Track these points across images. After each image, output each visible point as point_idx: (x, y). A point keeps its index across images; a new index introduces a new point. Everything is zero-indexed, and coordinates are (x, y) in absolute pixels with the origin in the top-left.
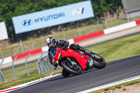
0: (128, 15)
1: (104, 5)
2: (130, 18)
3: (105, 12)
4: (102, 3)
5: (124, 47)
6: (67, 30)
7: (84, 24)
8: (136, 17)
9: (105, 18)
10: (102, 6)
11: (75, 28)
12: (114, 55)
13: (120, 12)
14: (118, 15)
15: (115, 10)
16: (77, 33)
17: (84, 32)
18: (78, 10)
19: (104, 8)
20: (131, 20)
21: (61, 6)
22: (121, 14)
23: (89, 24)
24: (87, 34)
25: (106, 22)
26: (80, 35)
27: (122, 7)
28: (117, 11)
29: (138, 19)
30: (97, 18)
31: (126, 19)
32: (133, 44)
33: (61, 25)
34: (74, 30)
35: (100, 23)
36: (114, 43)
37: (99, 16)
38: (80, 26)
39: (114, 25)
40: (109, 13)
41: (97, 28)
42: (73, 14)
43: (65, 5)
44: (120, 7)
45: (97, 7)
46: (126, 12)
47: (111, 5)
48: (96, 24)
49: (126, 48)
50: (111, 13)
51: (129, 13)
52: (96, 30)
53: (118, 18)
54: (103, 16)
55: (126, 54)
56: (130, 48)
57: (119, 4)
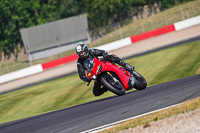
0: (30, 56)
2: (33, 61)
5: (25, 101)
12: (11, 113)
13: (19, 52)
14: (17, 56)
15: (12, 50)
20: (35, 63)
27: (22, 45)
28: (15, 51)
29: (45, 62)
31: (28, 62)
32: (38, 97)
36: (11, 96)
39: (11, 71)
44: (19, 45)
46: (28, 51)
47: (6, 41)
49: (28, 103)
50: (6, 54)
53: (16, 60)
55: (29, 112)
56: (34, 102)
57: (18, 40)
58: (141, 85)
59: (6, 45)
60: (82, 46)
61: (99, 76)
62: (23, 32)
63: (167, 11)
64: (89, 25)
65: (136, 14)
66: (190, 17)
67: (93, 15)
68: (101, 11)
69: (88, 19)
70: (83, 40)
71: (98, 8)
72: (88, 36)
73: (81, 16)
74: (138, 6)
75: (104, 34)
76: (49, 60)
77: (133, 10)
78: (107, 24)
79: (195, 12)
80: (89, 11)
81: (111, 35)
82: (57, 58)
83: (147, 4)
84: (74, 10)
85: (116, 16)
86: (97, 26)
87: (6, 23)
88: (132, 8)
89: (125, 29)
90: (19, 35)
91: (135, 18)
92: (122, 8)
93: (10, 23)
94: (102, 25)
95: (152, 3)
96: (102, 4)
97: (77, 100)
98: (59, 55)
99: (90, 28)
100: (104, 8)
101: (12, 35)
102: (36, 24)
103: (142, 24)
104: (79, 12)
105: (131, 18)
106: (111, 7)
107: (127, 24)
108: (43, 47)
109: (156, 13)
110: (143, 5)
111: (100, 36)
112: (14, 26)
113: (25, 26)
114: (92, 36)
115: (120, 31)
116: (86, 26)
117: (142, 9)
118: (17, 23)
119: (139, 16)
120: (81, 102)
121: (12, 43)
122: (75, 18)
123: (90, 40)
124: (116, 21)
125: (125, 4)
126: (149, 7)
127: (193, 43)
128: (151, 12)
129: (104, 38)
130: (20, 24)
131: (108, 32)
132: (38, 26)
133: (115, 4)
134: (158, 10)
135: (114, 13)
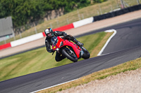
61: (61, 49)
63: (68, 14)
65: (46, 17)
66: (85, 18)
67: (16, 17)
68: (21, 14)
69: (13, 20)
70: (9, 35)
71: (20, 12)
73: (8, 18)
74: (48, 10)
75: (24, 30)
77: (44, 14)
78: (26, 23)
79: (88, 14)
80: (13, 15)
83: (54, 9)
84: (2, 14)
85: (32, 18)
86: (19, 25)
88: (43, 13)
89: (39, 26)
91: (46, 19)
92: (37, 12)
94: (22, 24)
95: (58, 9)
96: (23, 10)
97: (5, 77)
99: (14, 27)
100: (24, 12)
103: (50, 23)
104: (7, 15)
105: (43, 19)
106: (29, 11)
107: (40, 23)
109: (60, 15)
110: (51, 10)
111: (21, 32)
114: (15, 32)
115: (35, 28)
116: (12, 25)
117: (51, 13)
119: (49, 18)
120: (8, 78)
122: (3, 19)
123: (14, 34)
124: (32, 21)
125: (38, 9)
126: (56, 12)
127: (87, 36)
128: (57, 15)
131: (27, 29)
133: (32, 10)
134: (62, 14)
135: (31, 16)
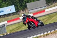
0: (29, 11)
1: (19, 7)
2: (30, 13)
3: (20, 10)
4: (19, 6)
6: (4, 17)
7: (11, 15)
8: (33, 12)
9: (20, 12)
10: (19, 8)
11: (8, 16)
13: (26, 10)
14: (25, 11)
15: (24, 9)
16: (9, 19)
17: (12, 18)
18: (9, 9)
19: (20, 8)
21: (2, 7)
22: (27, 11)
23: (13, 15)
24: (13, 19)
25: (20, 14)
26: (10, 19)
27: (27, 8)
28: (25, 10)
30: (17, 12)
31: (28, 13)
33: (2, 15)
34: (7, 17)
35: (18, 14)
37: (18, 12)
38: (10, 16)
40: (21, 10)
41: (17, 16)
42: (7, 11)
43: (4, 7)
44: (26, 8)
45: (17, 8)
46: (29, 10)
47: (22, 7)
48: (16, 15)
50: (22, 10)
51: (30, 10)
52: (16, 18)
54: (19, 12)
57: (26, 6)
58: (42, 25)
59: (23, 8)
60: (24, 14)
62: (27, 4)
64: (46, 2)
72: (46, 5)
75: (51, 5)
76: (35, 12)
78: (51, 2)
81: (52, 5)
82: (37, 12)
86: (48, 3)
87: (23, 2)
90: (26, 5)
93: (24, 2)
94: (50, 2)
98: (37, 11)
99: (46, 3)
101: (24, 5)
102: (31, 2)
108: (33, 9)
111: (49, 6)
112: (25, 3)
113: (28, 3)
114: (47, 6)
115: (55, 4)
118: (25, 2)
121: (24, 7)
124: (54, 1)
129: (50, 6)
130: (26, 2)
132: (32, 3)
